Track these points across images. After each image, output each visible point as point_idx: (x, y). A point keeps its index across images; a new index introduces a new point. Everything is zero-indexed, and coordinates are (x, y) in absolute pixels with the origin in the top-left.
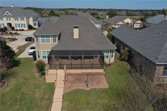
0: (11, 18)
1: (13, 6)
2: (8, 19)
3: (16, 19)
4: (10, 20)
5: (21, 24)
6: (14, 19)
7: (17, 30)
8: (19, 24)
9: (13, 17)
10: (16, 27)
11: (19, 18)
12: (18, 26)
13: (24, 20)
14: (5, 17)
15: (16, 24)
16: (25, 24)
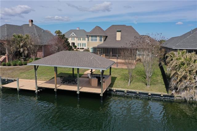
0: (75, 38)
1: (78, 29)
2: (73, 39)
3: (79, 39)
4: (74, 40)
5: (83, 44)
6: (77, 39)
7: (78, 48)
8: (81, 44)
9: (77, 37)
10: (78, 46)
11: (82, 39)
12: (79, 45)
13: (85, 40)
14: (71, 37)
15: (78, 44)
16: (85, 44)
